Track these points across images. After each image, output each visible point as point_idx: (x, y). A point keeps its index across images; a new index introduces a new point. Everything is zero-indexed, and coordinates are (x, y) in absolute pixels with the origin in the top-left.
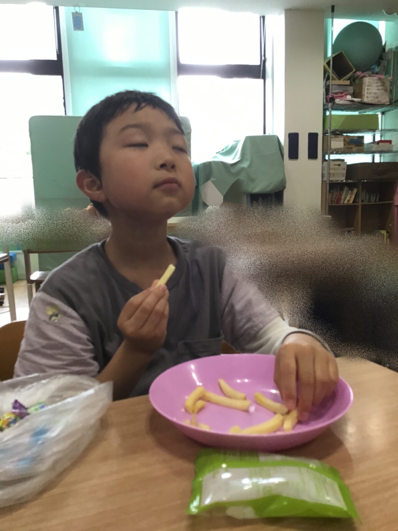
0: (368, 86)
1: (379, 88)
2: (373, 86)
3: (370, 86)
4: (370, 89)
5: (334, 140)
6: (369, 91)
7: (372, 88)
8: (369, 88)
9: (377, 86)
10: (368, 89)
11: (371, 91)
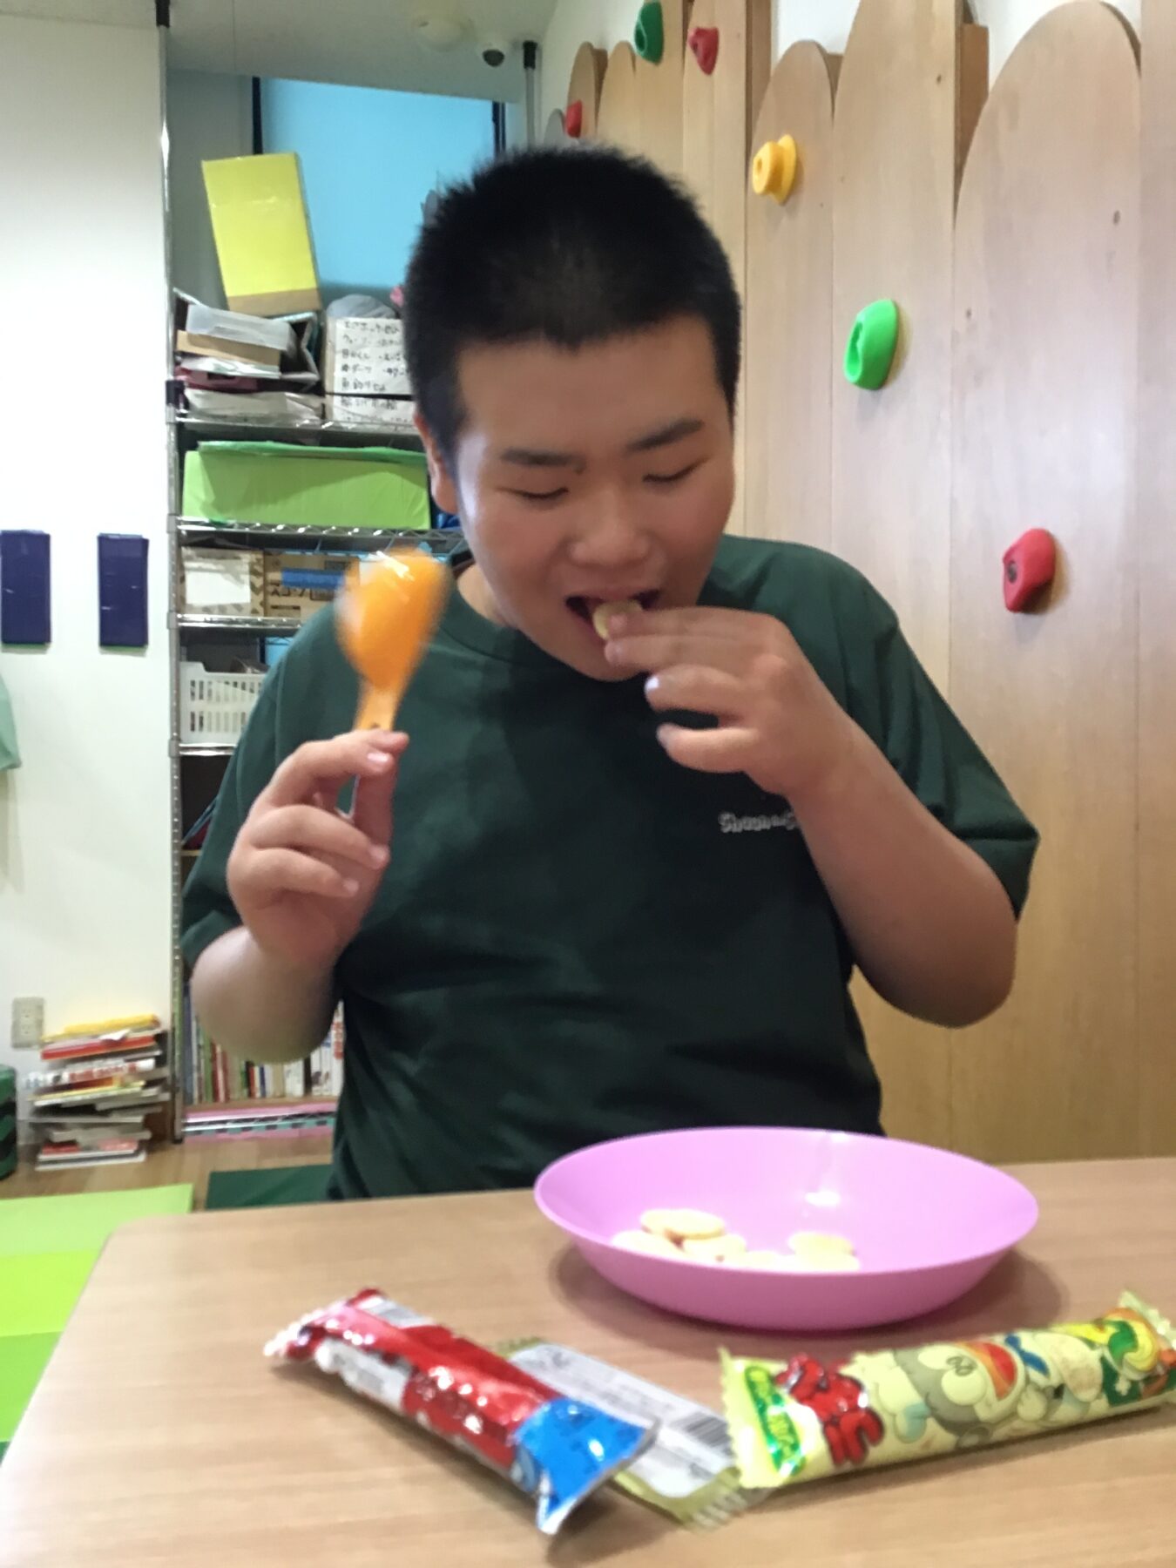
0: (345, 353)
1: (393, 364)
2: (366, 357)
3: (353, 355)
4: (355, 368)
5: (200, 570)
6: (349, 374)
7: (363, 364)
8: (350, 361)
9: (387, 358)
10: (345, 368)
11: (361, 376)
